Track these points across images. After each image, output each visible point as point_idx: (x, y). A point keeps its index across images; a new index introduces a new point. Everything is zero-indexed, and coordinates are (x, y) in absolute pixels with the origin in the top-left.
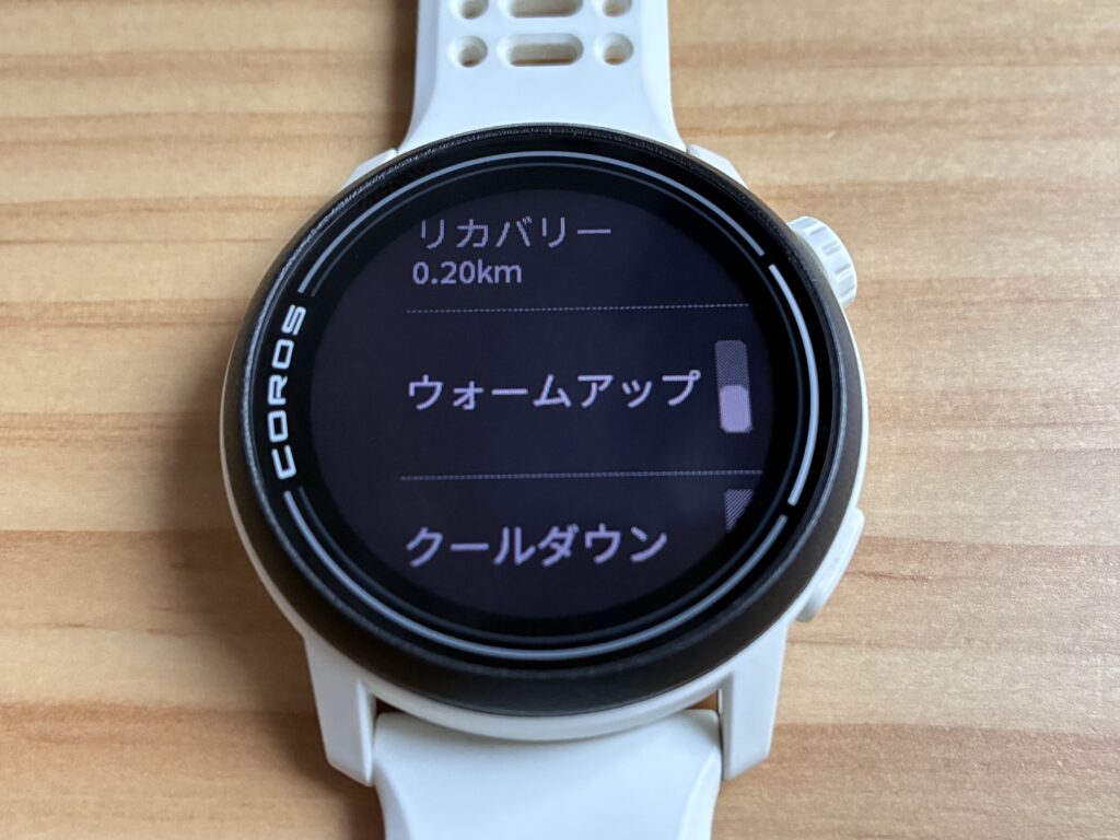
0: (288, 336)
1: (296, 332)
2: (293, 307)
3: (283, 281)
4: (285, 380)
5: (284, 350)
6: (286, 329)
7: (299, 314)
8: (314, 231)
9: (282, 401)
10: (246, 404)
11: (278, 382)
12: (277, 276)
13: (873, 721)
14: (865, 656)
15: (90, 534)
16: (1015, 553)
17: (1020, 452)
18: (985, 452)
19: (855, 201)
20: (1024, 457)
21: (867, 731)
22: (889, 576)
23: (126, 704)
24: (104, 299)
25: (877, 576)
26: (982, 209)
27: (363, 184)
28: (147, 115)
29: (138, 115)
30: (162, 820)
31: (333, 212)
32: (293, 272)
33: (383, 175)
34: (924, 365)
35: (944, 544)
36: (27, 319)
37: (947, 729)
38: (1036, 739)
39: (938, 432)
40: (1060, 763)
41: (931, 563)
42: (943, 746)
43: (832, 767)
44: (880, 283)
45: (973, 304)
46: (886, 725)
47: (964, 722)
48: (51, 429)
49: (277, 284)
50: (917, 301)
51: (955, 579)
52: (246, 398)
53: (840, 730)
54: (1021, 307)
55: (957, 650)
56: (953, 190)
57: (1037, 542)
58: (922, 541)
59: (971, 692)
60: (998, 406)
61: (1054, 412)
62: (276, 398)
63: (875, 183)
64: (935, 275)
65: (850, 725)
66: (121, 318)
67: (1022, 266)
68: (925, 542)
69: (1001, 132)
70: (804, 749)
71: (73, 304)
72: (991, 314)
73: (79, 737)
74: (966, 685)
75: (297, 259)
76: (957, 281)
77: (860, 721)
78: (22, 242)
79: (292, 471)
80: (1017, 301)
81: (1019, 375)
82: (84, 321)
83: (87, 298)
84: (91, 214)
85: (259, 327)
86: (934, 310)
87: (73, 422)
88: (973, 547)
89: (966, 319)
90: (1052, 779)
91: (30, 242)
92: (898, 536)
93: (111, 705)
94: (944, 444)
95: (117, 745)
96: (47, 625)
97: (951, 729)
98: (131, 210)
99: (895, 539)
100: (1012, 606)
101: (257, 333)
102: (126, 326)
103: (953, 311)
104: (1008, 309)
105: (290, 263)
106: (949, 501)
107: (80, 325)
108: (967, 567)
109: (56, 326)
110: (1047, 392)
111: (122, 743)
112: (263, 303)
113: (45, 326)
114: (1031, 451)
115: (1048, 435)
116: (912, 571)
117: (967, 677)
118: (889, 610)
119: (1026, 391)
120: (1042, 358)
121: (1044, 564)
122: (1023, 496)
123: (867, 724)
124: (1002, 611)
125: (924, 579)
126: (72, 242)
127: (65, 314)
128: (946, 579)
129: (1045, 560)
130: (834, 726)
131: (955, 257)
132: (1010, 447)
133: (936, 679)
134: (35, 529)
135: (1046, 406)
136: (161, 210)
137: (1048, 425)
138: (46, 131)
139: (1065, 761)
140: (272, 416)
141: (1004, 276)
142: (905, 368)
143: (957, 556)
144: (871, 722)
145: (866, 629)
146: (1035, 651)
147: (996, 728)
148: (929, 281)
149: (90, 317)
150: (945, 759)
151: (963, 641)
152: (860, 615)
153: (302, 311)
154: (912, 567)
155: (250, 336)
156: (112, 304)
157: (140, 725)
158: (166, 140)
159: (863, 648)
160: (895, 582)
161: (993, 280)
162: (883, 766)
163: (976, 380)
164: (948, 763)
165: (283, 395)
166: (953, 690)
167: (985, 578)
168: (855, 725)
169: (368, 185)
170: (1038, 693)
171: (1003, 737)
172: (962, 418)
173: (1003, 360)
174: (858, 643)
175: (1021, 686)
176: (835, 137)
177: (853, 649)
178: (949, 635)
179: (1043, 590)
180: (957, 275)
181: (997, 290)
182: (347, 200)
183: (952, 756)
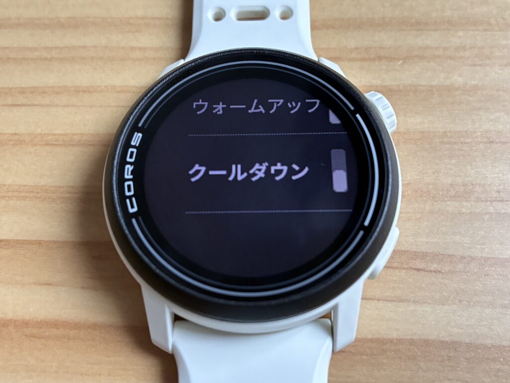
0: (134, 147)
1: (137, 145)
2: (136, 133)
3: (131, 121)
4: (133, 167)
5: (132, 153)
6: (133, 143)
7: (139, 137)
8: (146, 98)
9: (131, 177)
10: (114, 178)
11: (129, 168)
12: (129, 119)
13: (415, 337)
14: (412, 307)
15: (55, 242)
16: (483, 261)
17: (486, 213)
18: (469, 213)
19: (411, 94)
20: (488, 216)
21: (412, 342)
22: (424, 270)
23: (70, 321)
24: (63, 132)
25: (418, 270)
26: (470, 99)
27: (169, 76)
28: (84, 47)
29: (79, 47)
30: (86, 375)
31: (155, 89)
32: (136, 117)
33: (178, 72)
34: (442, 172)
35: (449, 256)
36: (27, 141)
37: (449, 342)
38: (491, 348)
39: (448, 203)
40: (502, 360)
41: (444, 264)
42: (447, 350)
43: (396, 358)
44: (422, 132)
45: (466, 143)
46: (421, 340)
47: (457, 340)
48: (37, 193)
49: (129, 123)
50: (440, 141)
51: (454, 272)
52: (115, 175)
53: (400, 341)
54: (488, 145)
55: (455, 305)
56: (457, 89)
57: (493, 256)
58: (440, 254)
59: (461, 325)
60: (476, 192)
61: (502, 195)
62: (128, 176)
63: (420, 86)
64: (448, 129)
65: (404, 339)
66: (70, 142)
67: (489, 126)
68: (441, 255)
69: (480, 62)
70: (383, 350)
71: (48, 134)
72: (474, 148)
73: (49, 336)
74: (459, 322)
75: (138, 111)
76: (458, 132)
77: (409, 337)
78: (26, 105)
79: (135, 209)
80: (486, 143)
81: (487, 177)
82: (53, 143)
83: (55, 132)
84: (58, 93)
85: (120, 142)
86: (447, 146)
87: (47, 190)
88: (463, 257)
89: (462, 150)
90: (498, 367)
91: (29, 105)
92: (428, 251)
93: (64, 321)
94: (451, 209)
95: (66, 340)
96: (35, 284)
97: (451, 342)
98: (75, 91)
99: (427, 253)
100: (481, 285)
101: (119, 145)
102: (73, 145)
103: (456, 147)
104: (482, 146)
105: (135, 113)
106: (452, 236)
107: (51, 145)
108: (460, 266)
109: (40, 145)
110: (499, 185)
111: (68, 339)
112: (122, 131)
113: (35, 145)
114: (491, 213)
115: (499, 206)
116: (435, 268)
117: (459, 318)
118: (424, 286)
119: (489, 185)
120: (497, 170)
121: (497, 266)
122: (487, 234)
123: (412, 339)
124: (476, 288)
125: (440, 272)
126: (48, 105)
127: (44, 139)
128: (450, 272)
129: (497, 265)
130: (397, 339)
131: (458, 121)
132: (482, 211)
133: (445, 319)
134: (29, 239)
135: (499, 192)
136: (89, 92)
137: (499, 201)
138: (37, 54)
139: (504, 358)
140: (126, 184)
141: (480, 130)
142: (433, 173)
143: (456, 261)
144: (414, 338)
145: (413, 295)
146: (491, 306)
147: (473, 342)
148: (445, 132)
149: (55, 141)
150: (448, 356)
151: (458, 301)
152: (410, 288)
153: (140, 135)
154: (434, 266)
155: (117, 146)
156: (66, 135)
157: (77, 331)
158: (92, 59)
159: (411, 304)
160: (426, 273)
161: (475, 132)
162: (419, 359)
163: (466, 179)
164: (449, 358)
165: (132, 174)
166: (453, 324)
167: (468, 272)
168: (407, 339)
169: (171, 76)
170: (492, 327)
171: (475, 346)
172: (459, 197)
173: (479, 170)
174: (408, 301)
175: (485, 323)
176: (402, 64)
177: (406, 304)
178: (451, 298)
179: (495, 279)
180: (458, 129)
181: (477, 137)
182: (161, 84)
183: (451, 355)
